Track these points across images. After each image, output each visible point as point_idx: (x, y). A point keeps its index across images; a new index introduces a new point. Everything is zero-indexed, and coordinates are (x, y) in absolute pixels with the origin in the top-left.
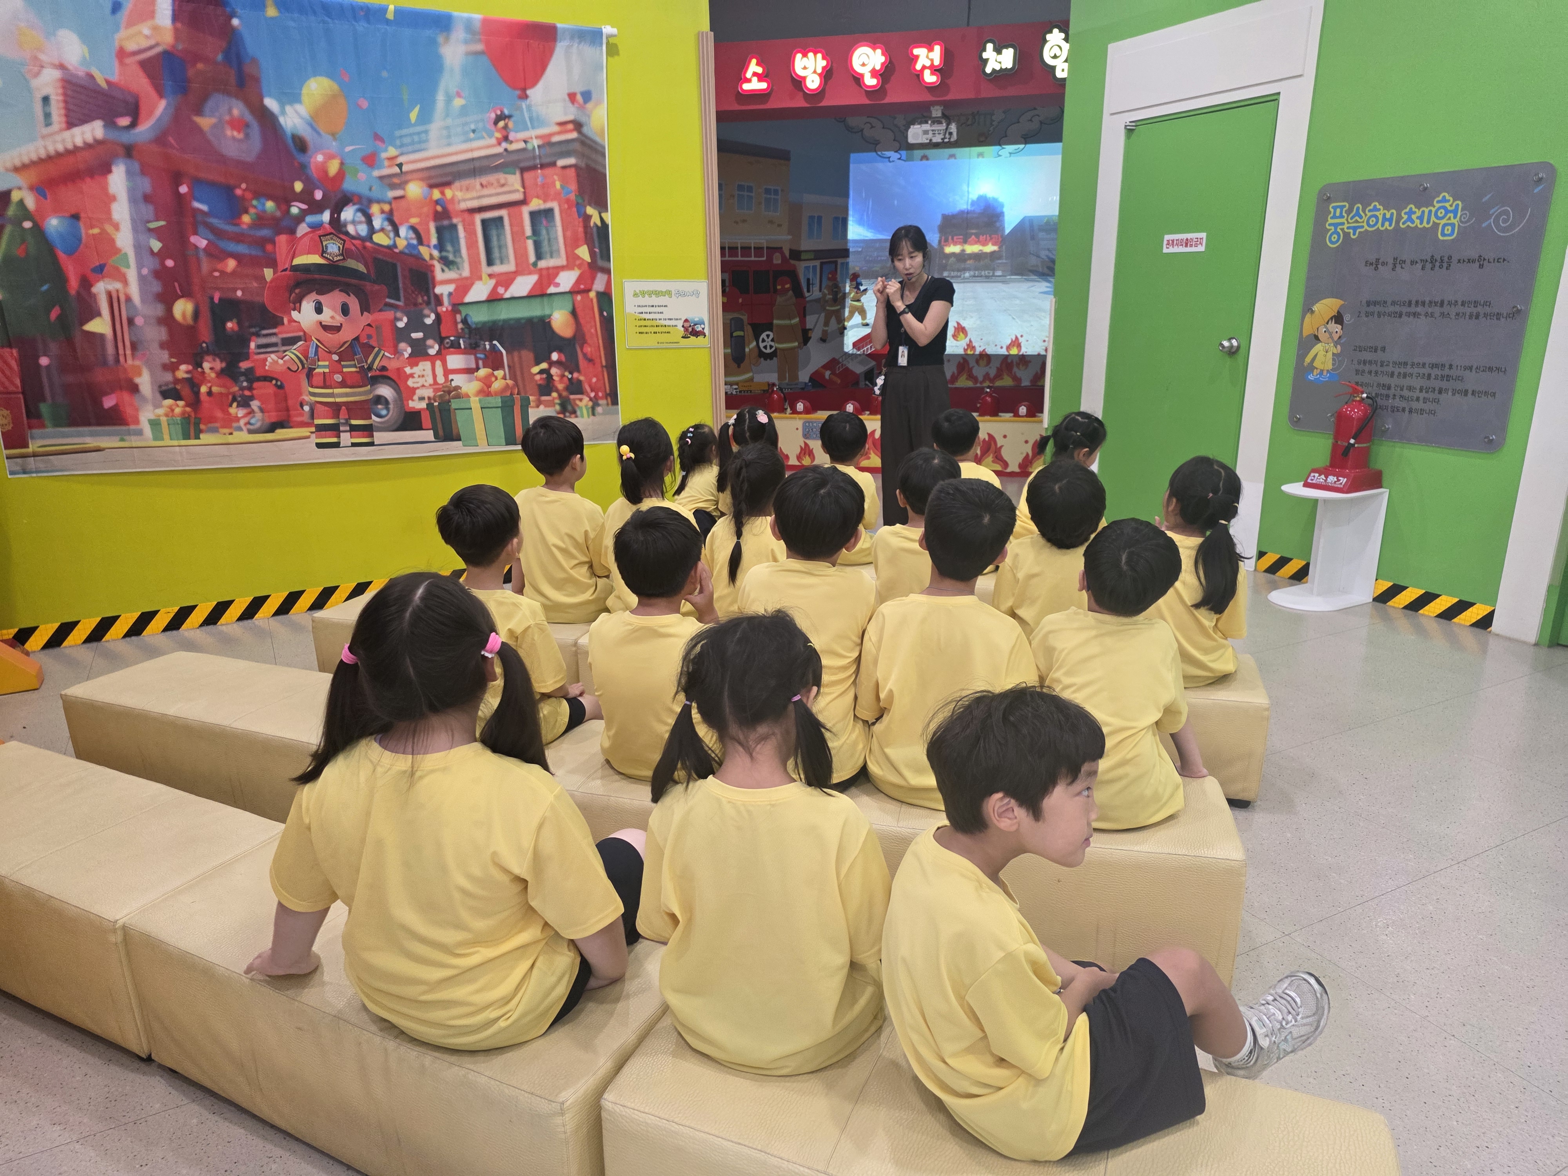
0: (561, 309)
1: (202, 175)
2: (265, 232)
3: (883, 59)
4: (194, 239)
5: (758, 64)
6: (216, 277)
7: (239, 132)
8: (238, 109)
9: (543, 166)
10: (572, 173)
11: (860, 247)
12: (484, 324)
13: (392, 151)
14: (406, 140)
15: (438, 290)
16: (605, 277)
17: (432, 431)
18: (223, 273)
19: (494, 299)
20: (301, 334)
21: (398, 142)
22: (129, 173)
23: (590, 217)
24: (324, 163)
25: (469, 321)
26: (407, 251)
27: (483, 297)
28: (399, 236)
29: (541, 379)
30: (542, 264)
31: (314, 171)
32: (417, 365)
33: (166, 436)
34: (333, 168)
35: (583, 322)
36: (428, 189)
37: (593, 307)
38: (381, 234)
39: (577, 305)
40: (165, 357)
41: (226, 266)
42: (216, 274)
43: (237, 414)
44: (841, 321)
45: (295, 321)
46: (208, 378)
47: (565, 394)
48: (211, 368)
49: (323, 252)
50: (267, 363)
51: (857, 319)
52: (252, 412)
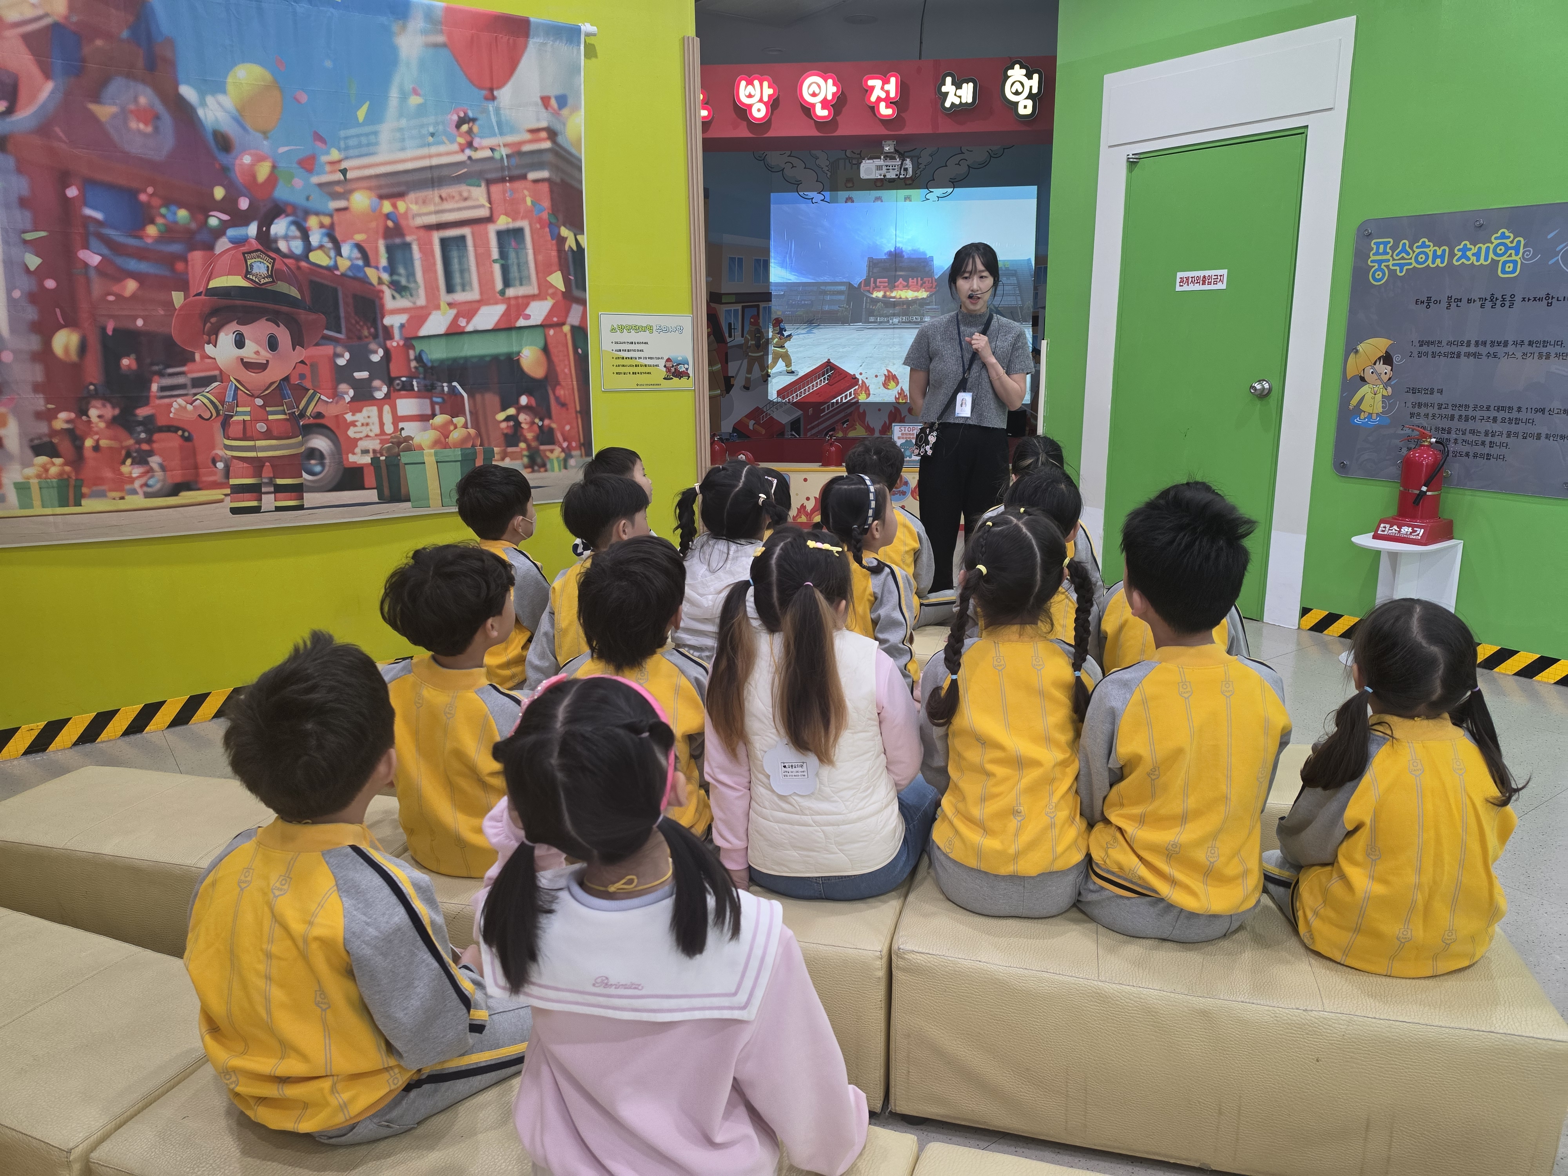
0: (531, 344)
1: (97, 175)
2: (176, 248)
3: (834, 89)
4: (83, 254)
6: (110, 302)
7: (146, 124)
8: (146, 97)
9: (512, 179)
10: (545, 187)
11: (782, 291)
12: (442, 362)
13: (335, 155)
14: (351, 142)
15: (387, 321)
16: (580, 308)
17: (376, 491)
18: (119, 297)
19: (454, 333)
20: (217, 373)
21: (342, 144)
23: (563, 239)
24: (252, 165)
25: (424, 357)
26: (350, 274)
27: (442, 330)
28: (341, 256)
29: (508, 427)
30: (511, 292)
31: (238, 174)
32: (360, 411)
33: (37, 502)
34: (263, 172)
35: (555, 360)
36: (378, 200)
37: (567, 343)
38: (319, 253)
39: (549, 340)
40: (39, 402)
41: (124, 288)
42: (111, 298)
43: (131, 473)
44: (764, 367)
45: (210, 358)
46: (95, 429)
47: (534, 444)
48: (100, 417)
49: (248, 273)
50: (173, 410)
51: (781, 365)
52: (151, 470)
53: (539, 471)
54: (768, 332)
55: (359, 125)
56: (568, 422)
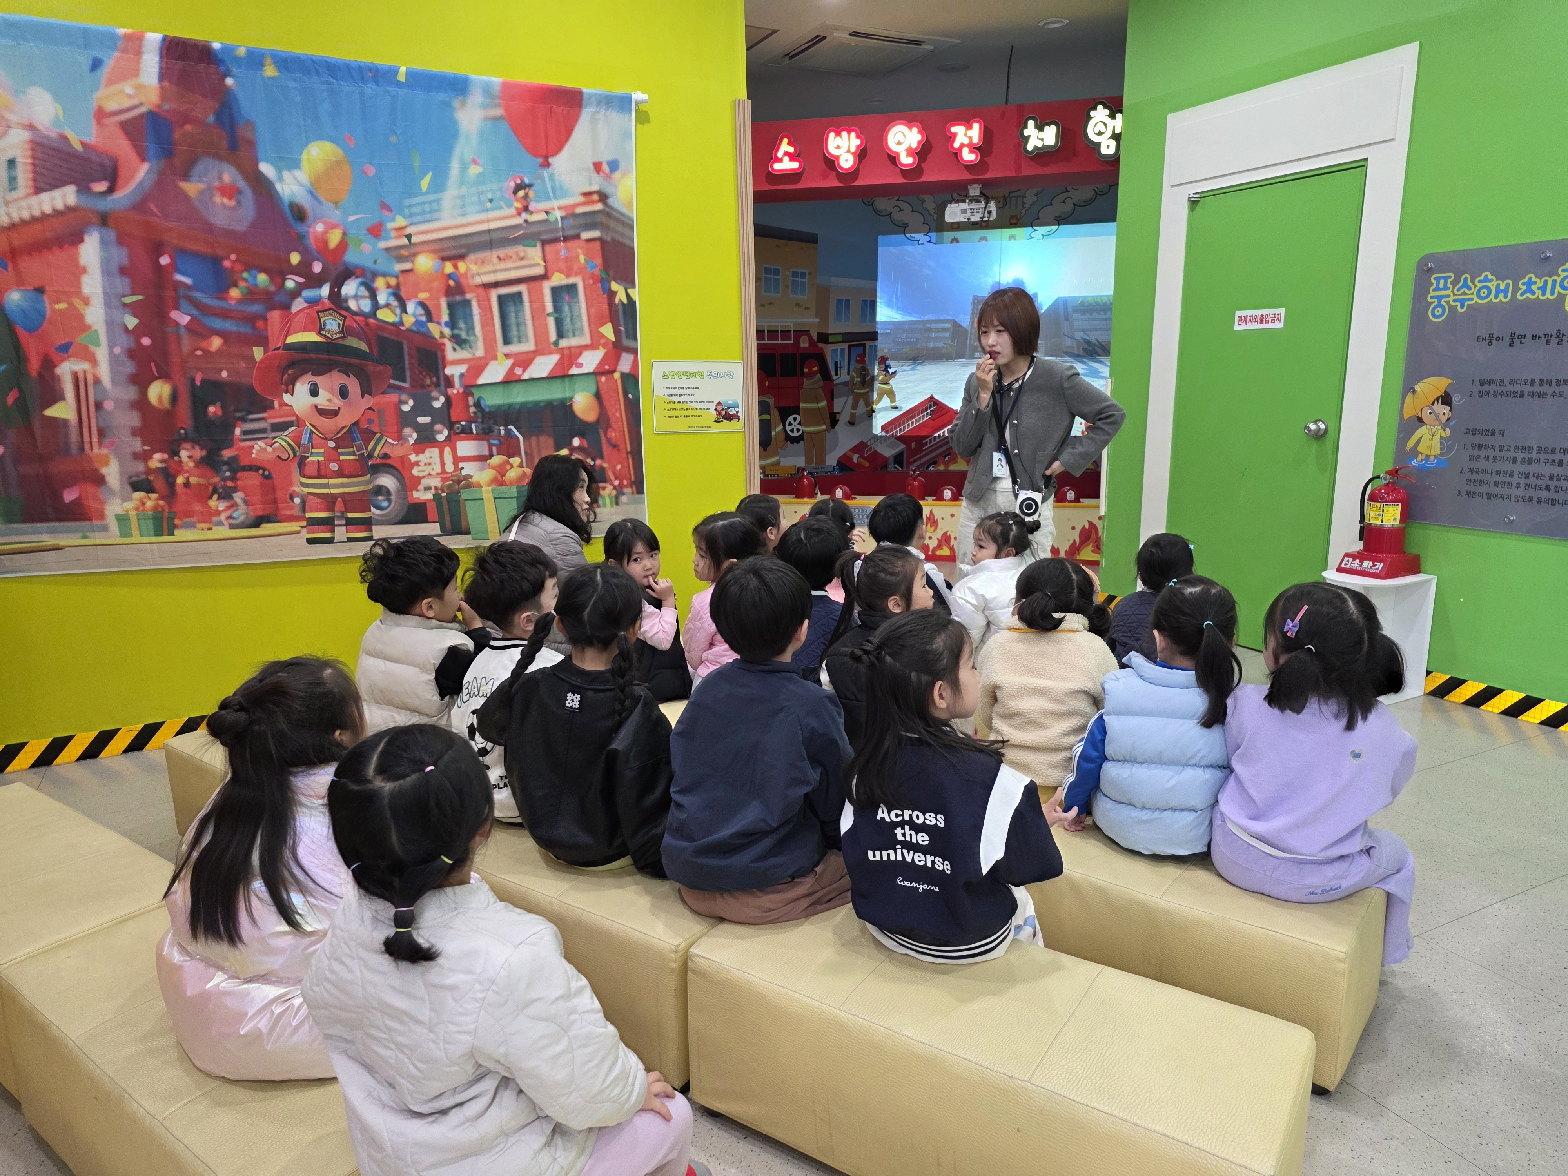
0: (583, 390)
1: (189, 245)
2: (256, 308)
3: (919, 137)
4: (175, 315)
5: (789, 144)
6: (199, 356)
7: (230, 198)
8: (229, 174)
9: (566, 239)
10: (597, 245)
11: (887, 330)
12: (499, 407)
13: (401, 222)
14: (416, 210)
15: (448, 371)
16: (631, 357)
17: (438, 524)
18: (206, 352)
19: (510, 381)
20: (293, 418)
21: (407, 211)
22: (103, 243)
23: (614, 293)
24: (325, 233)
25: (482, 403)
26: (414, 329)
27: (499, 378)
28: (406, 312)
30: (564, 343)
31: (312, 241)
32: (423, 452)
33: (135, 531)
34: (334, 239)
35: (607, 405)
36: (440, 262)
37: (618, 389)
38: (386, 310)
39: (601, 387)
40: (137, 445)
41: (211, 345)
42: (199, 353)
43: (217, 507)
44: (869, 403)
45: (287, 405)
46: (186, 468)
48: (189, 457)
49: (321, 329)
50: (254, 451)
51: (886, 401)
52: (234, 505)
54: (873, 369)
55: (422, 194)
56: (620, 463)
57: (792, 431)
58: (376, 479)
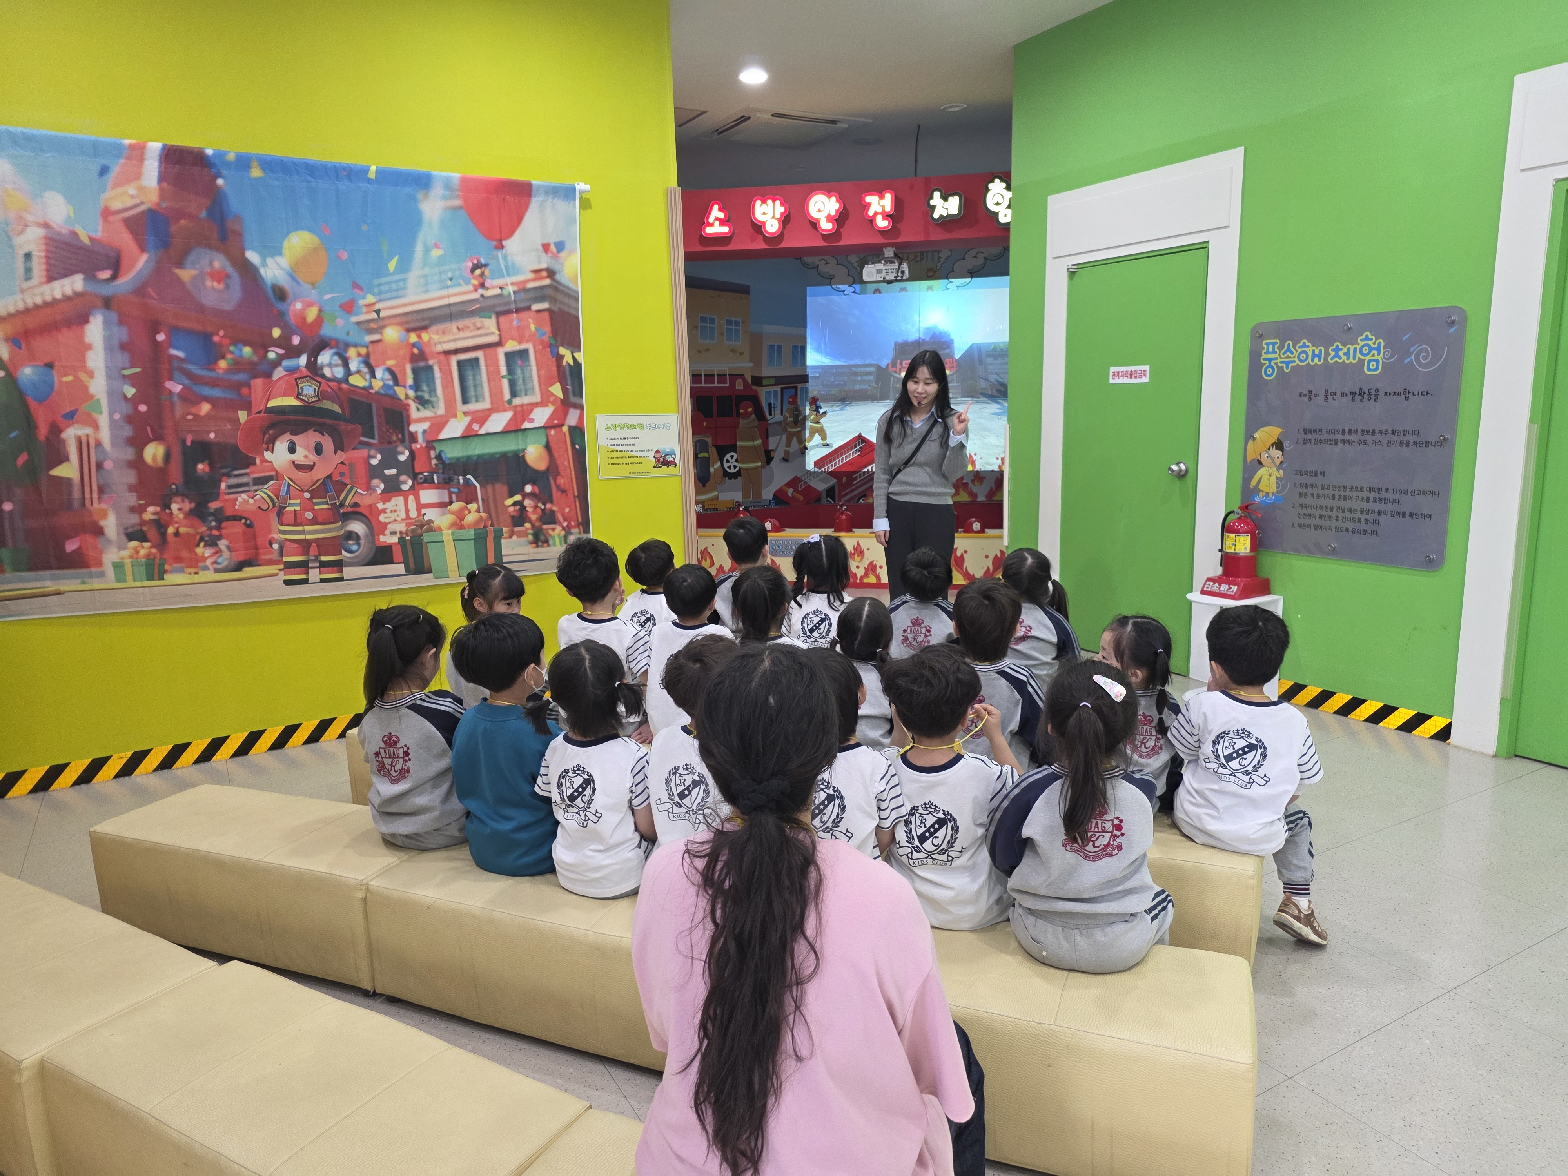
0: (535, 443)
1: (181, 324)
2: (241, 377)
3: (837, 206)
4: (169, 385)
5: (720, 210)
6: (190, 420)
7: (219, 282)
8: (219, 262)
9: (518, 311)
10: (546, 315)
11: (818, 372)
12: (459, 459)
13: (370, 299)
14: (383, 288)
15: (412, 428)
16: (578, 412)
17: (403, 565)
18: (196, 416)
19: (468, 436)
20: (273, 473)
21: (376, 290)
22: (106, 323)
23: (562, 357)
24: (304, 309)
25: (443, 456)
26: (383, 392)
27: (458, 434)
28: (375, 378)
29: (515, 510)
30: (517, 401)
31: (292, 318)
32: (389, 500)
33: (129, 577)
34: (312, 315)
35: (556, 454)
36: (405, 333)
37: (566, 441)
38: (357, 376)
39: (550, 439)
40: (132, 499)
41: (200, 409)
42: (190, 417)
43: (203, 553)
44: (802, 441)
45: (268, 461)
46: (176, 519)
47: (537, 524)
48: (179, 510)
49: (299, 394)
50: (237, 503)
51: (817, 439)
52: (220, 551)
53: (543, 547)
54: (805, 410)
55: (390, 274)
56: (568, 506)
57: (730, 467)
58: (347, 525)
